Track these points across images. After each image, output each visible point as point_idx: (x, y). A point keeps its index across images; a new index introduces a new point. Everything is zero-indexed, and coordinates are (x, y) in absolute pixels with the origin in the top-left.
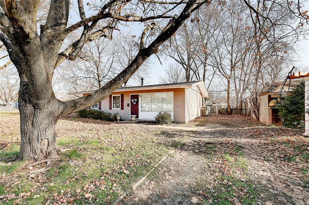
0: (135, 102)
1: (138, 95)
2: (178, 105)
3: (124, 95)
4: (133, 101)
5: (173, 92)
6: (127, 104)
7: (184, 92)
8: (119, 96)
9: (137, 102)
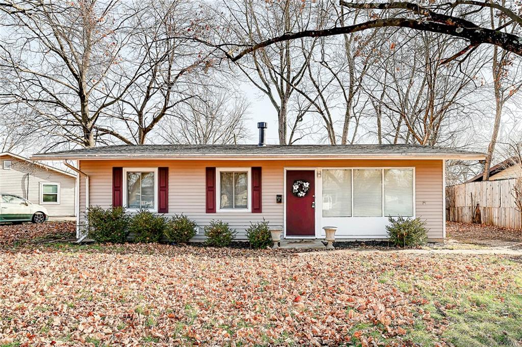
0: (303, 191)
1: (314, 171)
2: (425, 200)
3: (263, 171)
4: (296, 187)
5: (414, 168)
6: (275, 197)
7: (439, 169)
8: (246, 173)
9: (311, 191)
